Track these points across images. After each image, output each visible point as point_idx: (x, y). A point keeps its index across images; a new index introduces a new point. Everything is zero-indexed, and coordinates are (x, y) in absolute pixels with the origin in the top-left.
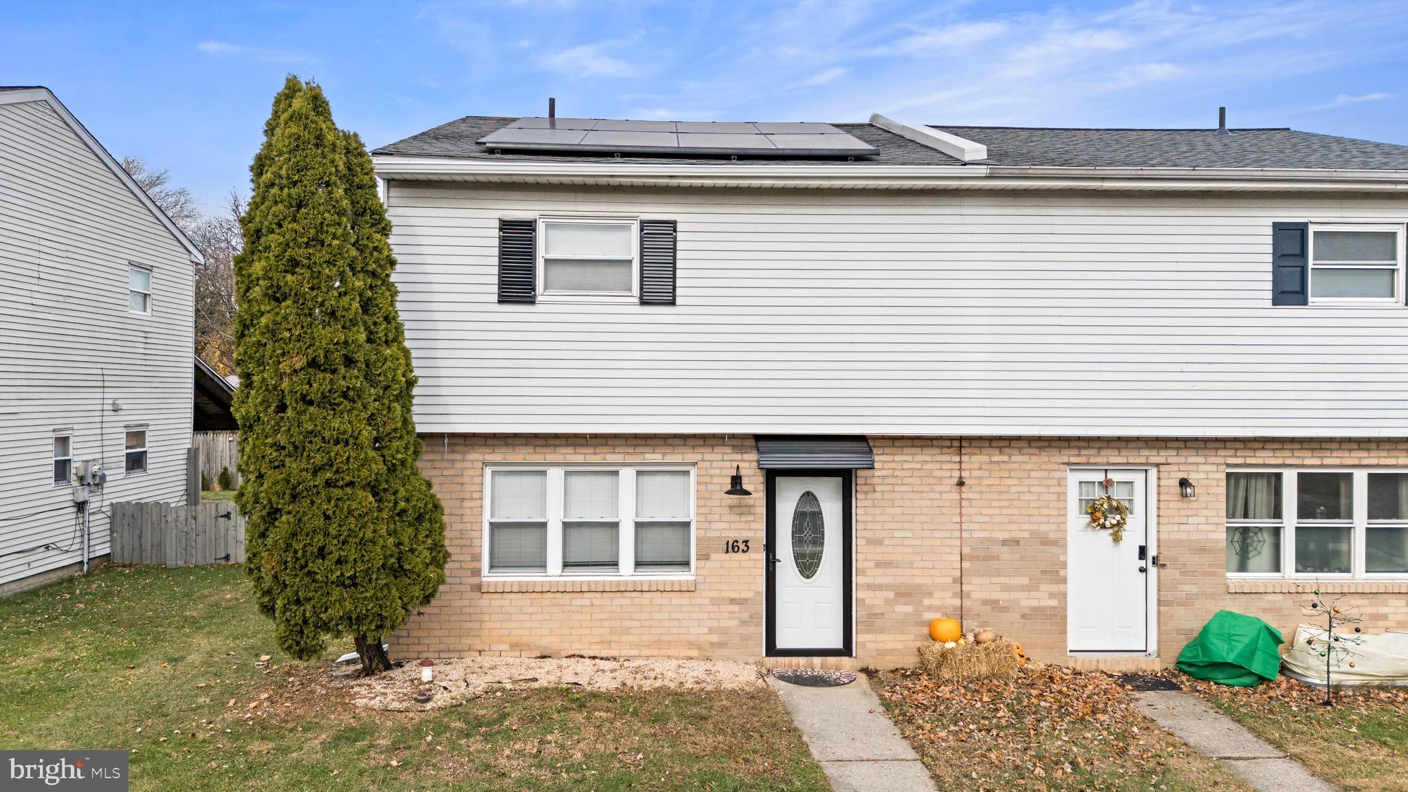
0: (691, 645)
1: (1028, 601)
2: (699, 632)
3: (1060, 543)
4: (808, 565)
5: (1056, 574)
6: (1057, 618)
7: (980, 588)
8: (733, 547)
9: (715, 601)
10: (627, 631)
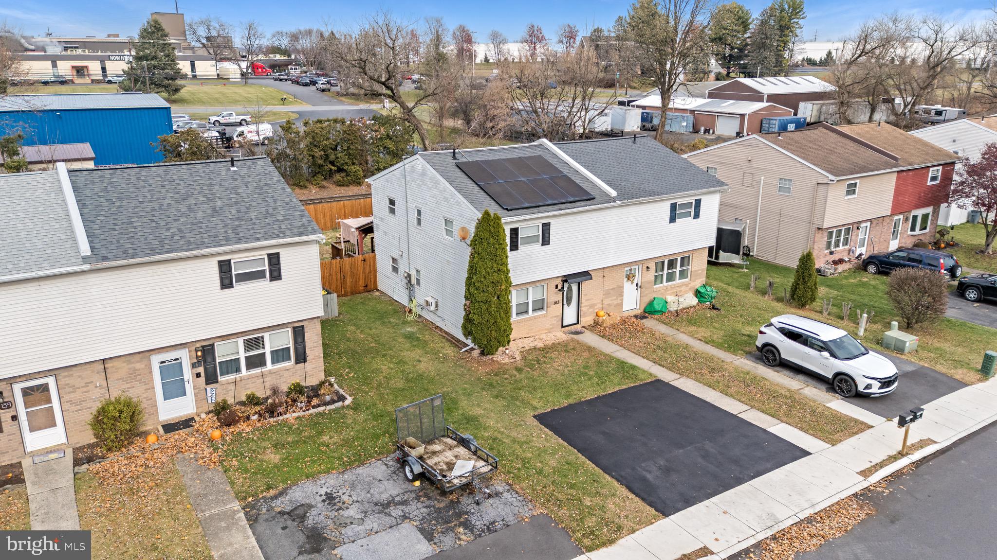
0: (546, 329)
1: (615, 302)
2: (548, 326)
3: (622, 287)
4: (569, 304)
5: (621, 295)
6: (621, 305)
7: (607, 301)
8: (556, 303)
9: (551, 318)
10: (532, 329)
